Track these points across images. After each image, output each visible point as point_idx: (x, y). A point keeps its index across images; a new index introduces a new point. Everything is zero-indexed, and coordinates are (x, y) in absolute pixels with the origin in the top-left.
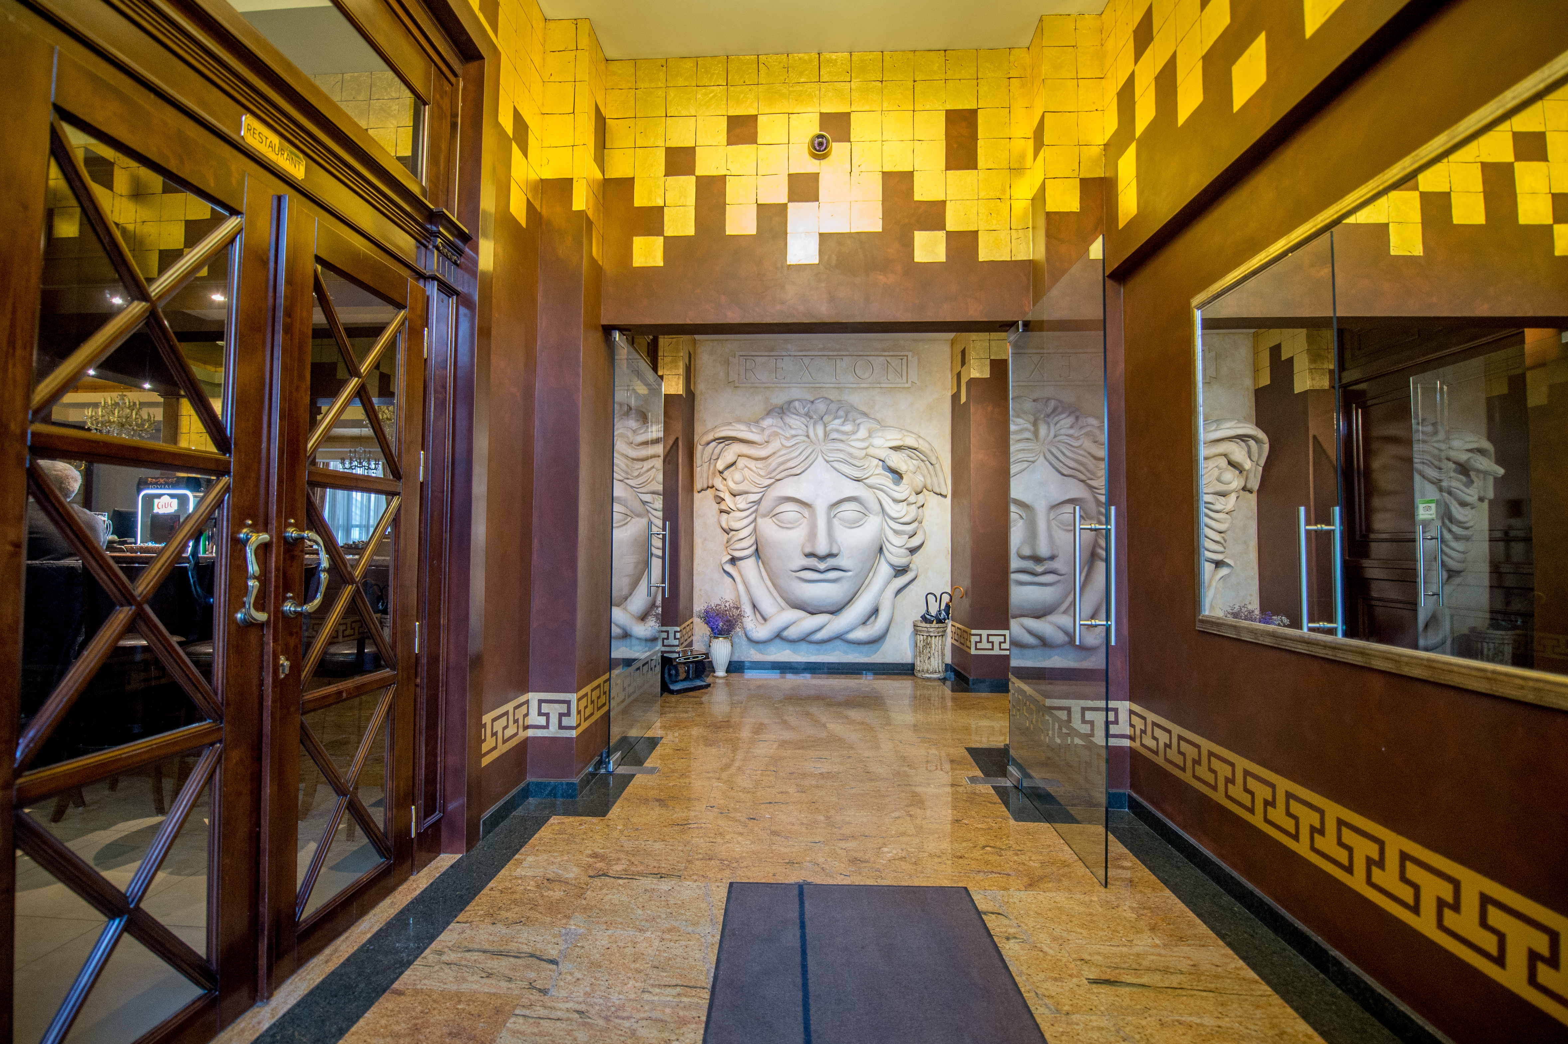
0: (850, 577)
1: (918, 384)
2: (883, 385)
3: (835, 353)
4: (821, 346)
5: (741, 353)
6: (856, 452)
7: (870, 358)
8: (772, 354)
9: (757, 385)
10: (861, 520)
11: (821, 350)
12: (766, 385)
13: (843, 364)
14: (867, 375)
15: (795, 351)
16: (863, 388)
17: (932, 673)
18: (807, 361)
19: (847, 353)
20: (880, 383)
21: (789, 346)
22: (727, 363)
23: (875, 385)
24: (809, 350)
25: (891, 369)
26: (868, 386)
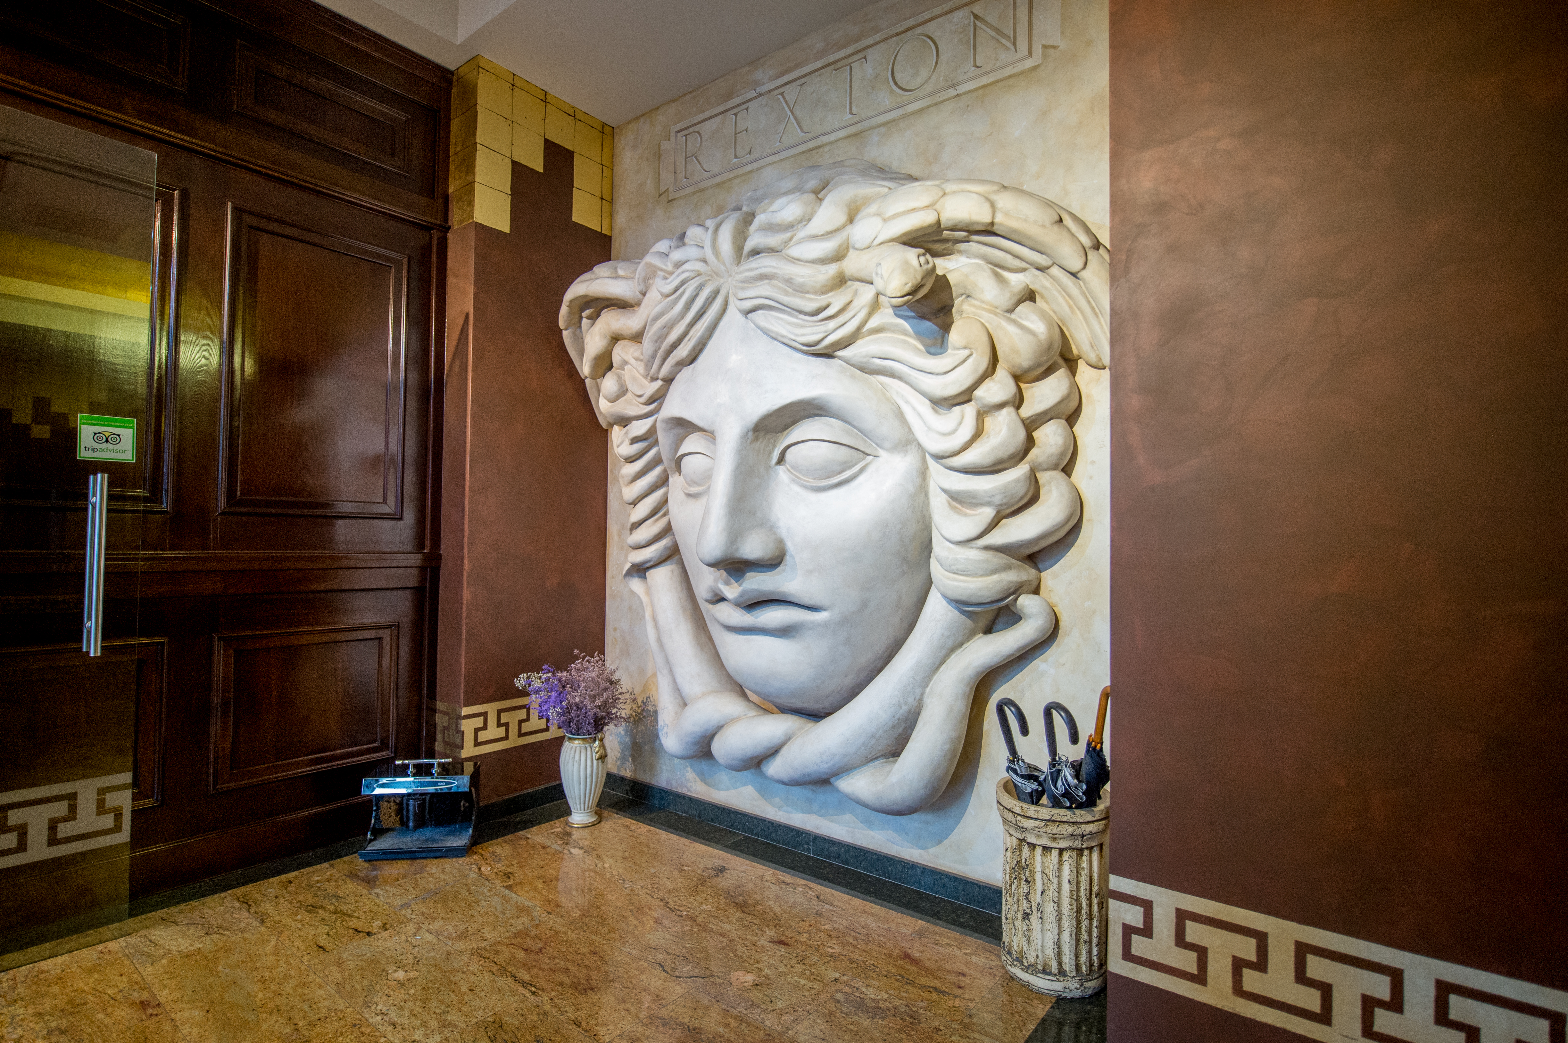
0: (825, 625)
1: (1062, 44)
2: (961, 89)
3: (850, 50)
4: (820, 45)
5: (679, 127)
6: (803, 274)
7: (930, 28)
8: (730, 104)
9: (703, 185)
10: (847, 466)
11: (822, 54)
12: (718, 179)
13: (864, 71)
14: (924, 74)
15: (771, 80)
16: (913, 114)
17: (1030, 968)
18: (791, 93)
19: (877, 37)
20: (954, 86)
21: (759, 74)
22: (658, 155)
23: (944, 95)
24: (796, 67)
25: (985, 32)
26: (927, 102)
